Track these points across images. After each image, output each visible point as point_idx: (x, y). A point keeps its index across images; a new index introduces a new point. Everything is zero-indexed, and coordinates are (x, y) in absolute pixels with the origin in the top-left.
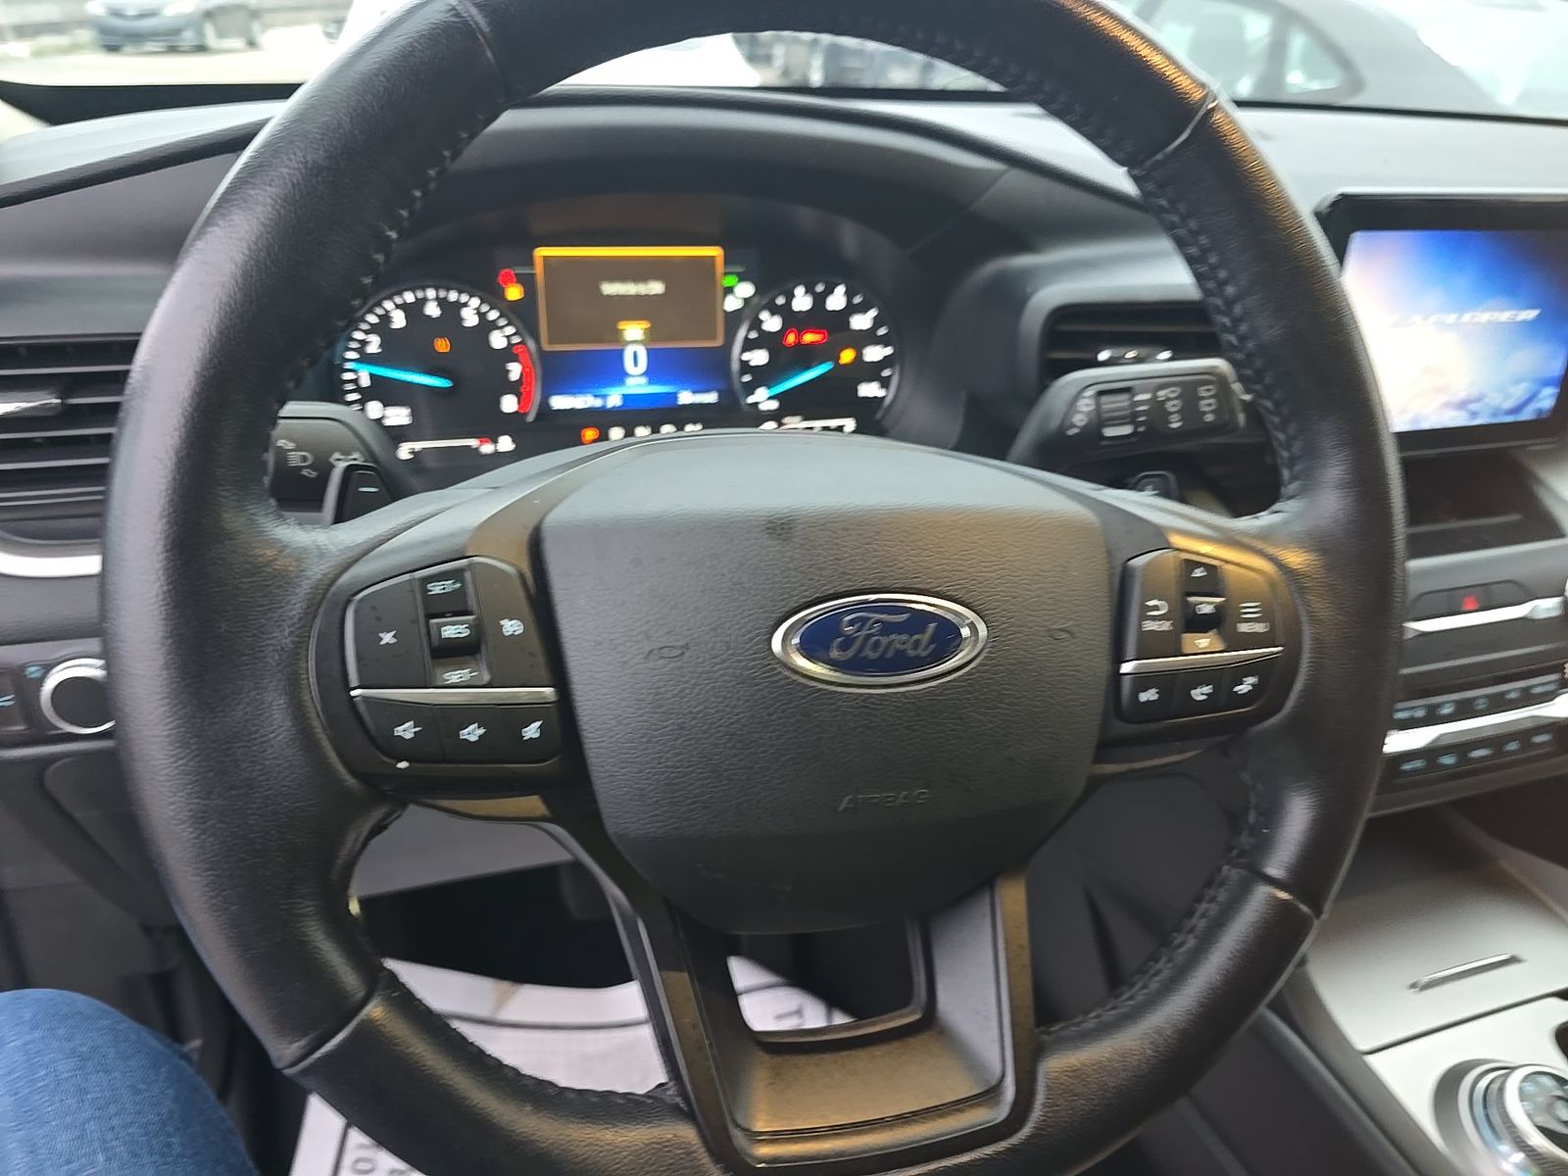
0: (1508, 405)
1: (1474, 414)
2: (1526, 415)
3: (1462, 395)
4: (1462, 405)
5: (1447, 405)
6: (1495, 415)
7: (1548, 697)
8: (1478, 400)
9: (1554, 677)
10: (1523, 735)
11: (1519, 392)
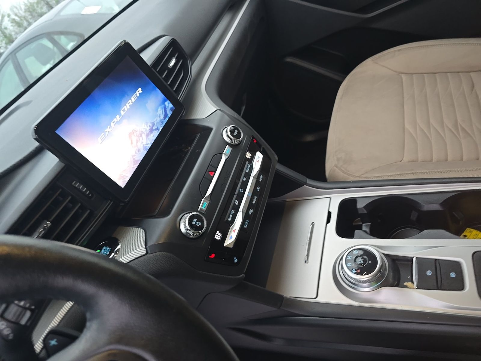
0: (162, 118)
1: (157, 129)
2: (169, 113)
3: (148, 129)
4: (151, 131)
5: (147, 135)
6: (162, 123)
7: (251, 168)
8: (154, 125)
9: (247, 162)
10: (257, 183)
11: (161, 112)
